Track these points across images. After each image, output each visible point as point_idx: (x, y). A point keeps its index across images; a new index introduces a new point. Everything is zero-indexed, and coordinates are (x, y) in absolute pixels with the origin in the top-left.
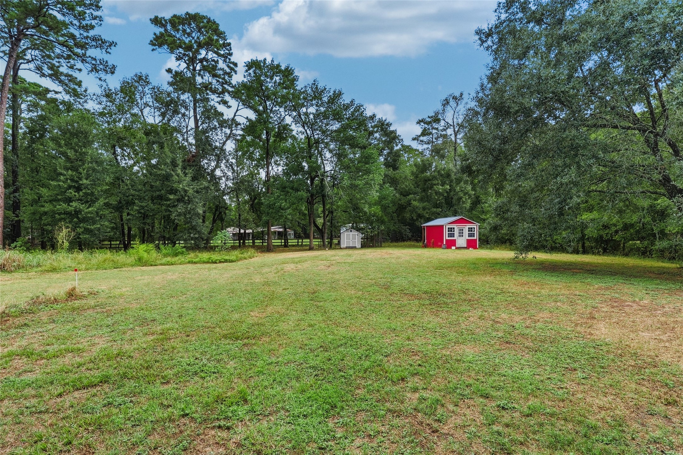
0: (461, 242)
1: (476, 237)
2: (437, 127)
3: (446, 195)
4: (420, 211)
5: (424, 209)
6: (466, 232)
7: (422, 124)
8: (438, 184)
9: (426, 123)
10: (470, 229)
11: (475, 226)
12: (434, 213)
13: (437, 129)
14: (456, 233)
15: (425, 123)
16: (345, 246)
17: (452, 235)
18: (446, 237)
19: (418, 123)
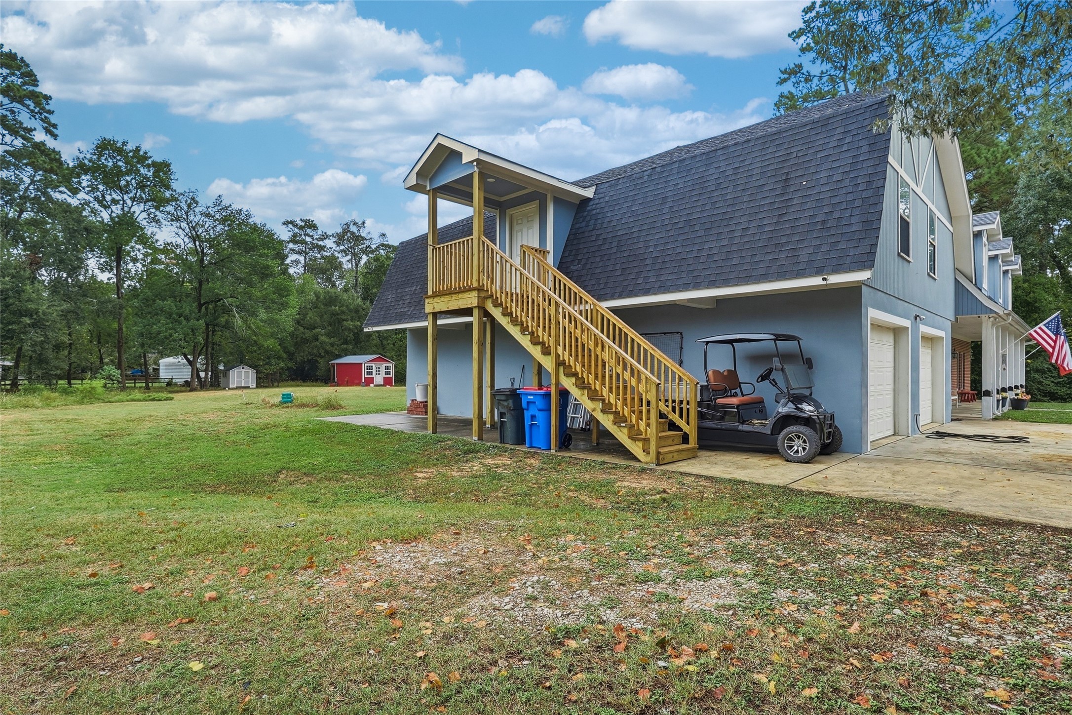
0: (379, 379)
1: (392, 375)
2: (311, 234)
3: (356, 331)
4: (328, 348)
5: (332, 345)
6: (383, 370)
7: (290, 226)
8: (347, 320)
9: (296, 226)
10: (387, 368)
11: (391, 365)
12: (343, 350)
13: (312, 236)
14: (374, 370)
15: (294, 226)
16: (235, 386)
17: (370, 373)
18: (364, 375)
19: (284, 224)
